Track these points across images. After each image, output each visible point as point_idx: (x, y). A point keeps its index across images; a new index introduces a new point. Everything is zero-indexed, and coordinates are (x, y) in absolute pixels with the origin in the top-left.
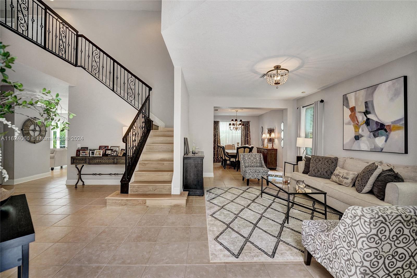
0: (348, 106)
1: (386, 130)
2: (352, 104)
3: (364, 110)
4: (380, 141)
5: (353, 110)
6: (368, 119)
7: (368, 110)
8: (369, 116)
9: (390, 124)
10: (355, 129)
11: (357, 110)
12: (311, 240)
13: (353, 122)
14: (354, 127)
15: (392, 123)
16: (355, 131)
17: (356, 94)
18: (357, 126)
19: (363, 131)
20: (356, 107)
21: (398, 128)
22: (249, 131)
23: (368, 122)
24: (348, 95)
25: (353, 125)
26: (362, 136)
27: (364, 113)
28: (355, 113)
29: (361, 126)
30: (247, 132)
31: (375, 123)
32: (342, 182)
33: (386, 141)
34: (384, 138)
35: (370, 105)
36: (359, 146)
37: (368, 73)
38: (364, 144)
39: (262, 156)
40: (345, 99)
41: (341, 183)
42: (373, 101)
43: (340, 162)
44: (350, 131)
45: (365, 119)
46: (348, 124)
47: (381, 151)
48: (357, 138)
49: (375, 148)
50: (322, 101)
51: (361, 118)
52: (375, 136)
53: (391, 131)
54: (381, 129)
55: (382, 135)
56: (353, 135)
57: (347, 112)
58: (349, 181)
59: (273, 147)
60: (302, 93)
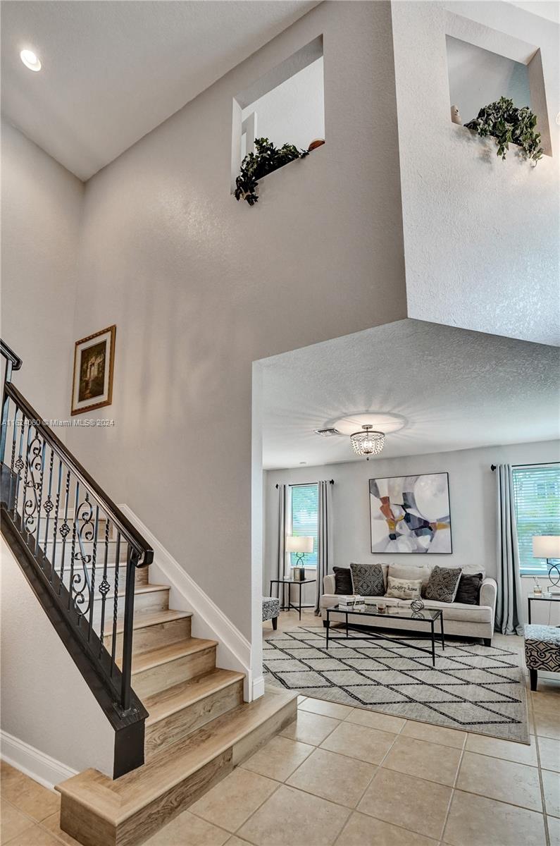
0: (377, 494)
1: (430, 528)
2: (384, 493)
3: (402, 502)
4: (424, 541)
5: (385, 500)
6: (408, 514)
7: (407, 503)
8: (409, 511)
9: (435, 521)
10: (390, 525)
11: (392, 501)
13: (386, 517)
14: (388, 522)
15: (437, 520)
16: (390, 529)
17: (389, 482)
18: (393, 522)
19: (401, 528)
20: (390, 498)
21: (444, 527)
23: (408, 518)
24: (376, 481)
25: (387, 520)
26: (400, 535)
27: (402, 506)
28: (389, 505)
29: (399, 523)
31: (416, 520)
32: (410, 596)
33: (431, 541)
34: (428, 537)
35: (409, 498)
36: (397, 548)
37: (404, 458)
38: (403, 545)
40: (373, 487)
41: (407, 598)
42: (413, 493)
44: (381, 529)
45: (404, 513)
46: (380, 518)
47: (426, 553)
48: (393, 537)
49: (418, 549)
50: (332, 482)
51: (398, 512)
52: (418, 535)
53: (436, 529)
54: (426, 527)
55: (426, 534)
56: (388, 534)
57: (376, 504)
58: (418, 593)
60: (301, 463)
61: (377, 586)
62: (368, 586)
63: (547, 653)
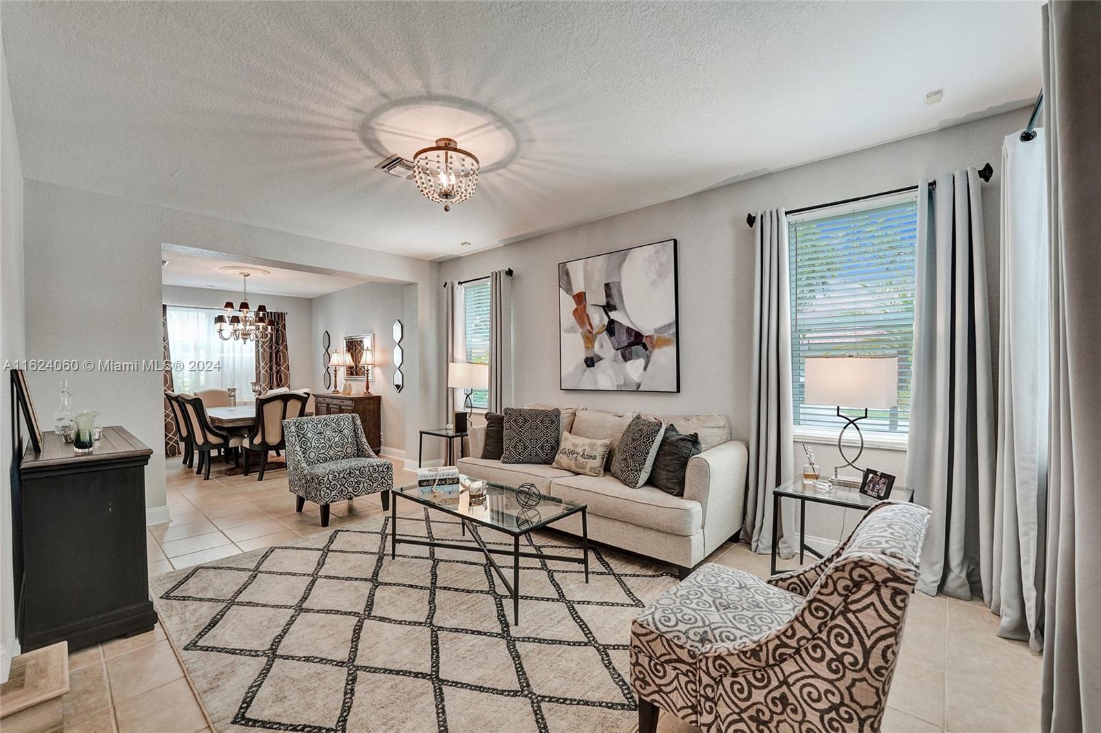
0: (569, 290)
1: (645, 347)
2: (578, 287)
3: (603, 302)
4: (634, 369)
5: (580, 298)
6: (612, 322)
7: (611, 302)
8: (613, 315)
9: (652, 333)
10: (585, 342)
11: (590, 300)
12: (677, 677)
13: (581, 327)
14: (584, 338)
15: (656, 331)
16: (587, 348)
17: (586, 264)
18: (589, 338)
19: (602, 346)
20: (587, 294)
21: (666, 342)
22: (283, 343)
23: (611, 328)
24: (569, 266)
25: (581, 333)
26: (600, 359)
27: (603, 307)
28: (585, 307)
29: (599, 336)
30: (276, 347)
31: (625, 331)
32: (584, 468)
33: (645, 369)
34: (640, 362)
35: (614, 292)
36: (595, 382)
37: (609, 221)
38: (604, 376)
39: (359, 422)
40: (564, 276)
41: (581, 471)
42: (620, 283)
43: (564, 420)
44: (574, 347)
45: (606, 320)
46: (572, 330)
47: (637, 390)
48: (590, 362)
49: (625, 384)
50: (510, 273)
51: (598, 319)
52: (626, 358)
53: (653, 347)
54: (638, 344)
55: (639, 357)
56: (583, 356)
57: (569, 304)
58: (597, 463)
59: (369, 391)
60: (462, 244)
61: (542, 448)
62: (525, 447)
63: (668, 668)
